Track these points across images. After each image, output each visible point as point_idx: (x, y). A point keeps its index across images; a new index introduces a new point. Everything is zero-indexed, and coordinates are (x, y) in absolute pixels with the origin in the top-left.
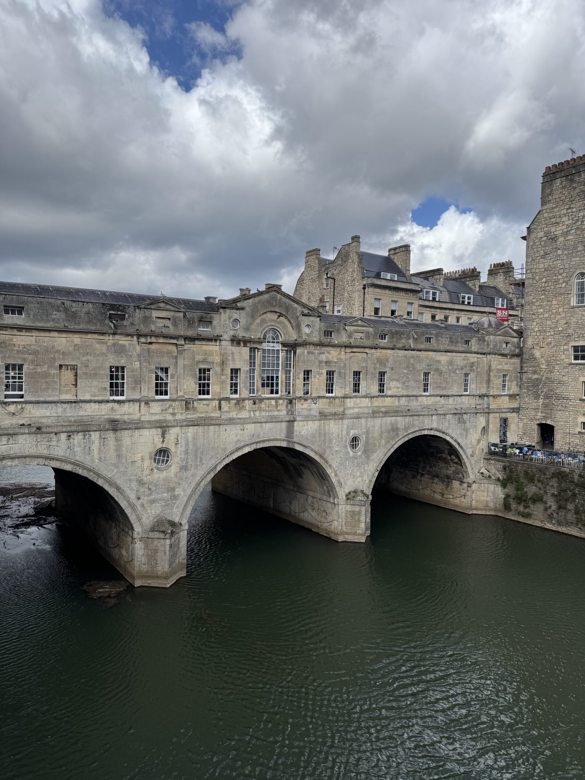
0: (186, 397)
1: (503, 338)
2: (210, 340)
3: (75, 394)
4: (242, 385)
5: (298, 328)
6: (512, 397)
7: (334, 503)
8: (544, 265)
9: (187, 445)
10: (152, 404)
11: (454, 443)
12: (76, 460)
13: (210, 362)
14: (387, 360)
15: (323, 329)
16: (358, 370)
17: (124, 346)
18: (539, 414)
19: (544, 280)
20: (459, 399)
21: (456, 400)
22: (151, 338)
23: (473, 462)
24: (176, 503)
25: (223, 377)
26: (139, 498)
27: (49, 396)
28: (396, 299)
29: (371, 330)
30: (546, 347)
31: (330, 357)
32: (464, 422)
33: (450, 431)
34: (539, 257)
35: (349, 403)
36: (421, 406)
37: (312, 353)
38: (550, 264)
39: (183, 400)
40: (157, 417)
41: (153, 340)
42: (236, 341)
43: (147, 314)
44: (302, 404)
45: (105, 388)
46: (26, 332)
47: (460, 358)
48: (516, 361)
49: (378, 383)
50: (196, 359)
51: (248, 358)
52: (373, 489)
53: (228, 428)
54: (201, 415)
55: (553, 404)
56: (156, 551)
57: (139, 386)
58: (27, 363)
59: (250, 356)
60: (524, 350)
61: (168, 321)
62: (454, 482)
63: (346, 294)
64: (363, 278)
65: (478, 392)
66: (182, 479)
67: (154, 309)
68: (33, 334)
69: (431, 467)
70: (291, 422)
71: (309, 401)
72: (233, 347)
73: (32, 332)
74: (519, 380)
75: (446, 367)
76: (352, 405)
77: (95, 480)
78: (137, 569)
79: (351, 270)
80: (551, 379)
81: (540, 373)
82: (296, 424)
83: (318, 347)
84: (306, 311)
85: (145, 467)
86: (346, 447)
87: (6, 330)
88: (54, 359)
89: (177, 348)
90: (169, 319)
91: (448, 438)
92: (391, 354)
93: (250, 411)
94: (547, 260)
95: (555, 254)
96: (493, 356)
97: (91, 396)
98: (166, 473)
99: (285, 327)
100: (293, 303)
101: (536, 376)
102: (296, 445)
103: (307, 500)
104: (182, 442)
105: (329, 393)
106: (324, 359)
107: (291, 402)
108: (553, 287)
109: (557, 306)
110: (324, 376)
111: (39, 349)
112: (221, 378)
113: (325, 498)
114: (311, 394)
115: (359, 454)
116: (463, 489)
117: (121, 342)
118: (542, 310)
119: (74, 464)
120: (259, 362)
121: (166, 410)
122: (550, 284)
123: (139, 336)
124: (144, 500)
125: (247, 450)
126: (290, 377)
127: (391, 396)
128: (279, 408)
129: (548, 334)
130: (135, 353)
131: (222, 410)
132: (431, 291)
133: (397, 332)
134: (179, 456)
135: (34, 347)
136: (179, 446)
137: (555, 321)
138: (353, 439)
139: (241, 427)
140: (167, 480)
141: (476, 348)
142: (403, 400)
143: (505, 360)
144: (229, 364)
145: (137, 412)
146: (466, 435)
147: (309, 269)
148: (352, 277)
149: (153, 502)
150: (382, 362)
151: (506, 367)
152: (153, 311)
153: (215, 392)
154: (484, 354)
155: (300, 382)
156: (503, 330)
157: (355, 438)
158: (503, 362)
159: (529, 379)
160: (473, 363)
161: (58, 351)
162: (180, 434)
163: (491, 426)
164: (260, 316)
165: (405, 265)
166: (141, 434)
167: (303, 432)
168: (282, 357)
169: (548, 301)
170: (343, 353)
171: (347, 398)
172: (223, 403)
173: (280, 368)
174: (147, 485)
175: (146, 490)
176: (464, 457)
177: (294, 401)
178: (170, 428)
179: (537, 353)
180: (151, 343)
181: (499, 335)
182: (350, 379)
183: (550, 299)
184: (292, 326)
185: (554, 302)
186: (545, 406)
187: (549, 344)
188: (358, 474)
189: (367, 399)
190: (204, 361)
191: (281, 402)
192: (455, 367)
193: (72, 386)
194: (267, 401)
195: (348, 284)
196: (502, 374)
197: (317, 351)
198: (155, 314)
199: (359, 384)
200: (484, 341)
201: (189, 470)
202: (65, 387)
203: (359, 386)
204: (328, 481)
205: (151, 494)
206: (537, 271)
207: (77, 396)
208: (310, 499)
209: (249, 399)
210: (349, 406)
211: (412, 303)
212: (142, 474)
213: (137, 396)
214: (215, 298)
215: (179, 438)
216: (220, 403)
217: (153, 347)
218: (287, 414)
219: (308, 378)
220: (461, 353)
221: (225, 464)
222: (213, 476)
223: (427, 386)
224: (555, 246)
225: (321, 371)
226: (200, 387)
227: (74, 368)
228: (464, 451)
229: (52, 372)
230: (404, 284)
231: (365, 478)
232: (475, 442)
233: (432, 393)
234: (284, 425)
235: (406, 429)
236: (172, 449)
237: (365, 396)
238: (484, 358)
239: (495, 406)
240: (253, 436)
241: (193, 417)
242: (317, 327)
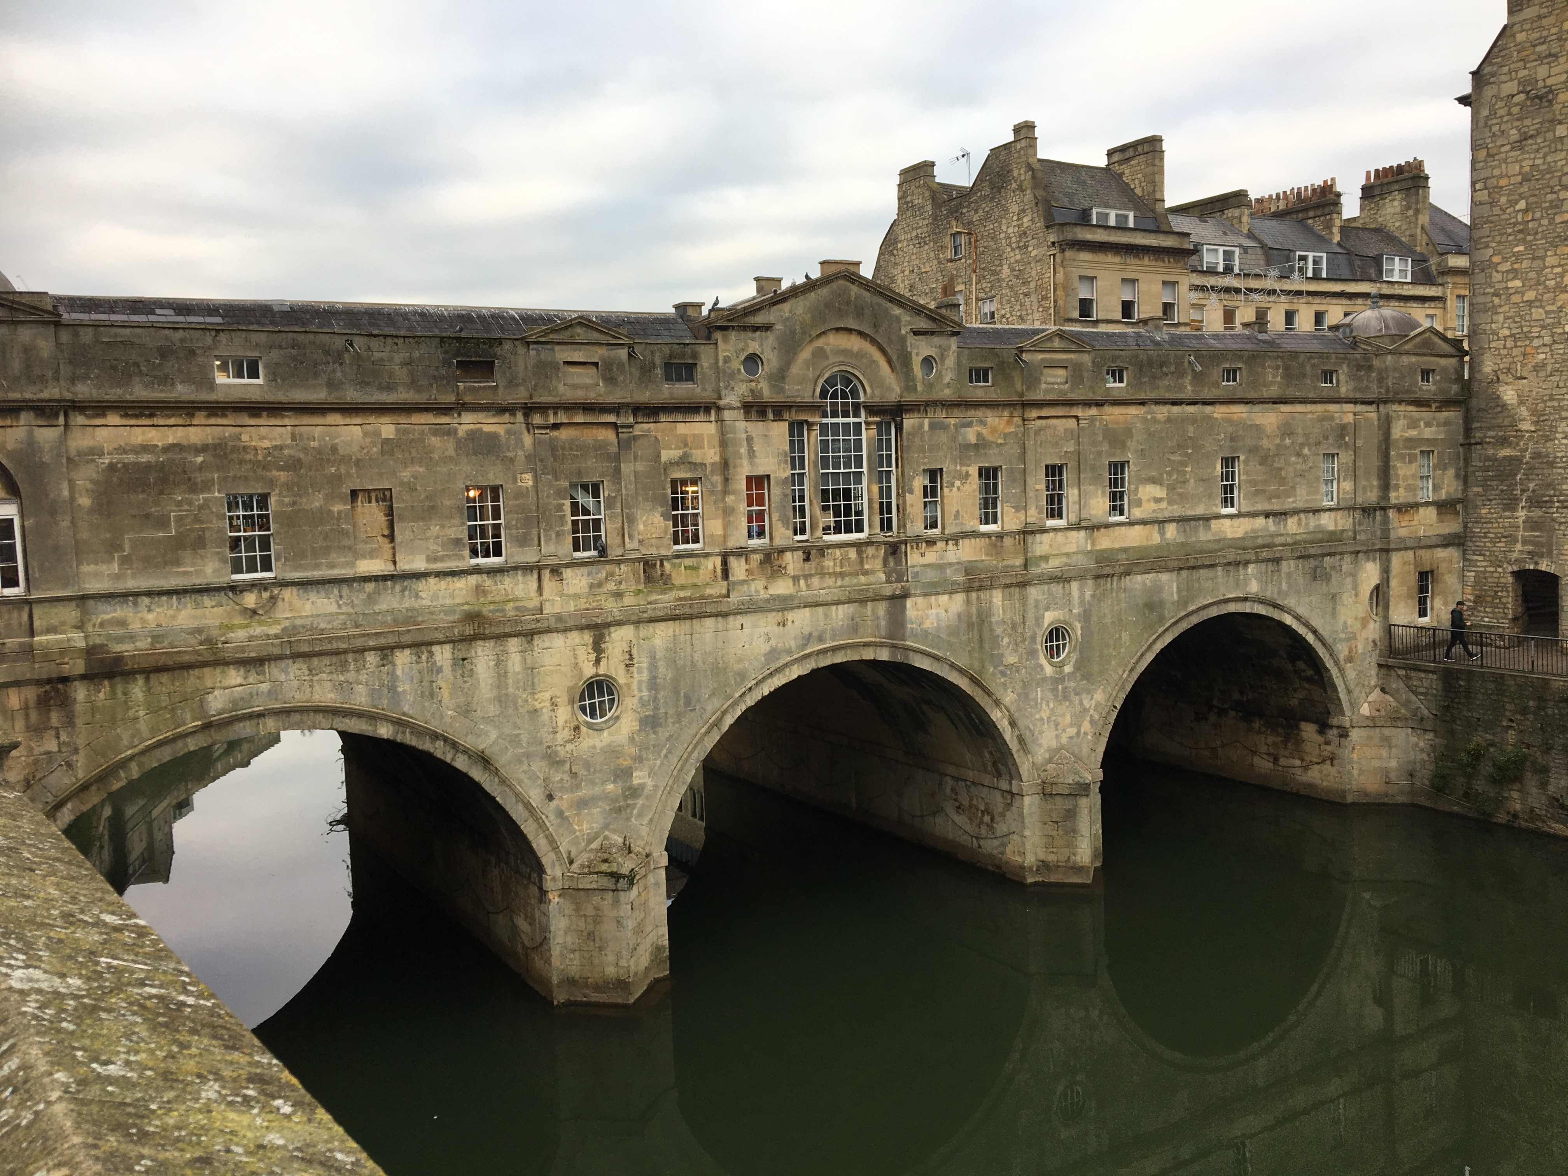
0: (644, 551)
1: (1419, 358)
2: (693, 409)
3: (390, 557)
4: (775, 516)
5: (903, 366)
6: (1444, 507)
7: (1010, 792)
8: (1521, 167)
9: (653, 666)
10: (568, 573)
11: (1302, 630)
12: (404, 714)
13: (695, 464)
14: (1129, 433)
15: (967, 363)
16: (1058, 462)
17: (494, 436)
18: (1519, 546)
19: (1522, 205)
20: (1312, 522)
21: (1304, 521)
22: (555, 414)
23: (1351, 674)
24: (635, 804)
25: (730, 499)
26: (550, 797)
27: (332, 566)
28: (1133, 276)
29: (1086, 359)
30: (1532, 376)
31: (986, 432)
32: (1327, 578)
33: (1290, 602)
34: (1508, 148)
35: (1041, 545)
36: (1218, 541)
37: (945, 427)
38: (1537, 162)
39: (638, 560)
40: (582, 604)
41: (562, 418)
42: (755, 408)
43: (542, 357)
44: (923, 555)
45: (458, 542)
46: (268, 416)
47: (1310, 416)
48: (1453, 415)
49: (1108, 490)
50: (664, 458)
51: (787, 448)
52: (1106, 753)
53: (747, 621)
54: (682, 594)
55: (1554, 520)
56: (597, 919)
57: (535, 532)
58: (277, 491)
59: (792, 442)
60: (1475, 387)
61: (593, 371)
62: (1304, 725)
63: (1006, 271)
64: (1048, 227)
65: (1360, 500)
66: (647, 748)
67: (558, 343)
68: (287, 421)
69: (1242, 693)
70: (898, 599)
71: (941, 545)
72: (748, 424)
73: (283, 417)
74: (1462, 463)
75: (1278, 441)
76: (1045, 550)
77: (448, 760)
78: (556, 962)
79: (1015, 208)
80: (1547, 456)
81: (1518, 444)
82: (909, 603)
83: (957, 412)
84: (923, 324)
85: (561, 723)
86: (1033, 653)
87: (225, 416)
88: (338, 479)
89: (617, 434)
90: (596, 364)
91: (1288, 620)
92: (1136, 416)
93: (796, 579)
94: (1528, 153)
95: (1550, 135)
96: (1395, 407)
97: (429, 559)
98: (610, 734)
99: (872, 365)
100: (889, 305)
101: (1506, 452)
102: (911, 654)
103: (940, 784)
104: (642, 662)
105: (987, 523)
106: (973, 439)
108: (1545, 222)
109: (1559, 270)
110: (974, 483)
111: (302, 456)
112: (723, 500)
113: (987, 780)
114: (943, 528)
115: (1068, 669)
116: (1328, 743)
117: (486, 428)
118: (1518, 283)
119: (398, 723)
120: (812, 456)
121: (600, 585)
122: (1538, 215)
123: (528, 410)
124: (564, 800)
125: (795, 672)
126: (889, 488)
127: (1143, 522)
128: (866, 567)
129: (1536, 343)
130: (520, 453)
131: (731, 578)
132: (1221, 249)
133: (1150, 362)
134: (636, 692)
135: (292, 452)
136: (634, 669)
137: (1554, 308)
138: (1051, 632)
139: (778, 617)
140: (613, 752)
141: (1350, 388)
142: (1171, 531)
143: (1424, 415)
144: (742, 465)
145: (533, 593)
146: (1334, 609)
147: (909, 213)
148: (1019, 226)
149: (582, 804)
150: (1115, 437)
151: (1428, 433)
152: (557, 348)
153: (712, 535)
154: (1370, 403)
155: (915, 500)
156: (1418, 340)
157: (1057, 629)
158: (1419, 420)
159: (1488, 459)
160: (1343, 427)
161: (346, 460)
162: (634, 642)
163: (1393, 583)
164: (811, 341)
165: (1151, 189)
166: (547, 644)
167: (929, 624)
168: (868, 440)
169: (1534, 259)
170: (1017, 420)
171: (1033, 532)
172: (733, 562)
173: (865, 469)
174: (567, 766)
175: (566, 777)
176: (1329, 664)
177: (903, 547)
178: (612, 629)
179: (1508, 394)
180: (556, 426)
181: (1408, 353)
182: (1038, 484)
183: (1540, 253)
184: (889, 362)
185: (1551, 260)
186: (1532, 524)
187: (1539, 367)
188: (1068, 719)
189: (1082, 533)
190: (684, 461)
191: (870, 551)
192: (1300, 440)
193: (380, 539)
194: (838, 552)
195: (1009, 245)
196: (1417, 451)
197: (952, 421)
198: (564, 354)
199: (1060, 497)
200: (1370, 368)
201: (660, 725)
202: (366, 543)
203: (1060, 502)
204: (993, 738)
205: (578, 787)
206: (1503, 182)
207: (395, 563)
208: (950, 782)
209: (793, 549)
210: (1038, 553)
211: (1174, 284)
212: (554, 739)
213: (529, 556)
214: (699, 306)
215: (634, 652)
216: (725, 563)
217: (564, 434)
218: (888, 581)
219: (934, 490)
220: (1315, 402)
221: (744, 708)
222: (718, 738)
223: (1232, 492)
224: (1548, 116)
225: (964, 469)
226: (675, 525)
227: (385, 497)
228: (1328, 647)
229: (336, 508)
230: (1153, 236)
231: (1086, 726)
232: (1354, 625)
233: (1243, 510)
234: (882, 608)
235: (1183, 602)
236: (621, 678)
237: (1077, 527)
238: (1371, 413)
239: (1403, 532)
240: (808, 639)
241: (665, 600)
242: (950, 361)
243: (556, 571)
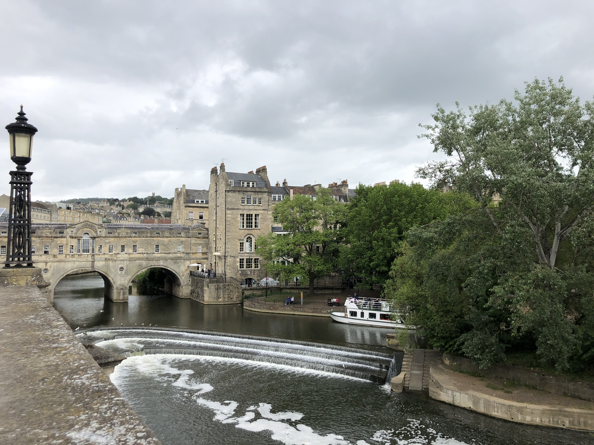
2: (62, 237)
5: (96, 232)
6: (203, 253)
7: (113, 289)
9: (54, 267)
13: (63, 244)
14: (137, 241)
15: (107, 232)
16: (123, 245)
17: (34, 240)
20: (175, 255)
21: (173, 255)
23: (183, 278)
25: (68, 248)
29: (129, 231)
31: (110, 241)
32: (178, 263)
33: (170, 266)
35: (119, 256)
36: (154, 257)
39: (53, 255)
40: (44, 259)
41: (44, 238)
42: (72, 237)
43: (42, 231)
44: (98, 256)
47: (175, 239)
48: (206, 240)
49: (133, 249)
50: (58, 243)
51: (77, 242)
53: (69, 263)
54: (59, 259)
57: (39, 251)
61: (48, 233)
64: (184, 202)
65: (185, 252)
66: (52, 277)
70: (93, 262)
71: (101, 255)
72: (71, 239)
74: (208, 247)
75: (168, 243)
76: (120, 256)
82: (95, 262)
84: (100, 227)
86: (117, 270)
89: (51, 240)
91: (169, 269)
92: (139, 239)
93: (77, 258)
96: (193, 238)
98: (47, 275)
99: (91, 232)
100: (94, 225)
102: (95, 269)
105: (110, 252)
106: (108, 242)
107: (93, 255)
110: (108, 247)
112: (66, 248)
114: (102, 253)
115: (123, 273)
116: (181, 289)
120: (81, 243)
121: (47, 257)
123: (39, 237)
126: (94, 247)
127: (140, 254)
128: (89, 257)
130: (37, 242)
131: (67, 258)
134: (51, 270)
136: (51, 268)
138: (121, 268)
139: (74, 263)
140: (47, 277)
141: (184, 235)
142: (145, 255)
143: (200, 240)
144: (69, 244)
145: (38, 258)
146: (179, 268)
150: (134, 242)
151: (200, 242)
153: (65, 253)
155: (97, 249)
156: (198, 228)
158: (198, 240)
160: (182, 241)
162: (51, 264)
164: (81, 229)
166: (39, 264)
167: (99, 265)
168: (91, 241)
170: (116, 239)
171: (119, 254)
173: (90, 245)
176: (178, 276)
177: (95, 255)
178: (48, 263)
181: (195, 230)
182: (119, 248)
184: (94, 232)
188: (123, 280)
189: (127, 255)
190: (61, 243)
191: (90, 255)
192: (173, 243)
194: (84, 255)
195: (181, 205)
196: (197, 245)
197: (104, 239)
199: (124, 249)
200: (189, 232)
201: (55, 275)
209: (77, 255)
213: (38, 254)
215: (51, 266)
216: (66, 256)
217: (43, 240)
218: (92, 259)
219: (101, 248)
220: (176, 237)
221: (66, 274)
222: (63, 277)
223: (158, 250)
225: (107, 245)
226: (59, 251)
228: (178, 274)
231: (126, 281)
232: (184, 270)
233: (160, 252)
234: (90, 263)
235: (147, 265)
236: (49, 269)
237: (126, 253)
238: (189, 239)
239: (193, 257)
240: (78, 266)
241: (56, 259)
242: (104, 232)
243: (41, 256)
